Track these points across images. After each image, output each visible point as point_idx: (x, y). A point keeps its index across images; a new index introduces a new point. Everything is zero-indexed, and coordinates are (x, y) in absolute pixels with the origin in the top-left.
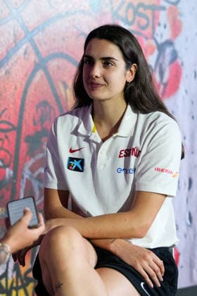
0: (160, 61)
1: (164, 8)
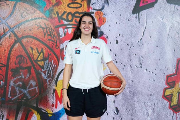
1: (92, 13)
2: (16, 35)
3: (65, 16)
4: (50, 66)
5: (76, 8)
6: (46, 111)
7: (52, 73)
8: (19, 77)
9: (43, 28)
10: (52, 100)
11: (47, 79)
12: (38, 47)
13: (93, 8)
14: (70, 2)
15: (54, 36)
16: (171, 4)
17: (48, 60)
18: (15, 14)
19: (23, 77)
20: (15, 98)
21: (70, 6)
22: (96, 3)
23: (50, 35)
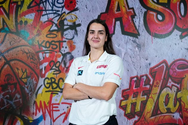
0: (64, 59)
1: (65, 41)
2: (5, 59)
3: (44, 44)
4: (32, 82)
5: (53, 38)
6: (28, 118)
7: (33, 88)
8: (7, 91)
9: (27, 53)
10: (33, 109)
11: (29, 93)
12: (22, 68)
13: (66, 38)
14: (48, 33)
15: (35, 59)
16: (125, 36)
17: (30, 78)
18: (5, 42)
19: (10, 91)
20: (3, 108)
21: (48, 36)
22: (67, 34)
23: (32, 58)
